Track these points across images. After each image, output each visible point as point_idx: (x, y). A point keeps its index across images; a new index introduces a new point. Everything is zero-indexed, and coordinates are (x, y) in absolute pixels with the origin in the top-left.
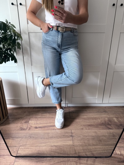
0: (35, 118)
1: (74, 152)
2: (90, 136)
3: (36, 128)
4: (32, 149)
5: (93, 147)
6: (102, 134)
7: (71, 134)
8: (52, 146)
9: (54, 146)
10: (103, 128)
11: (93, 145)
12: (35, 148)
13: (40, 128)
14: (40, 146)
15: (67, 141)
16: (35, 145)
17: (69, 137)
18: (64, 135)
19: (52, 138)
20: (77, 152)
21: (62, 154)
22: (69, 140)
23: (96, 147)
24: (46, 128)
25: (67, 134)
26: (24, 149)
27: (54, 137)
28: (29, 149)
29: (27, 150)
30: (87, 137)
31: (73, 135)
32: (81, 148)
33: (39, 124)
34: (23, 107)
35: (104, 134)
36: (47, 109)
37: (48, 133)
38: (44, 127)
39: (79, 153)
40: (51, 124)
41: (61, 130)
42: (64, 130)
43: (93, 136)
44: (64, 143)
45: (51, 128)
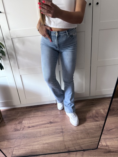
0: (28, 117)
1: (64, 148)
2: (79, 130)
3: (29, 127)
4: (26, 148)
5: (82, 141)
6: (90, 127)
7: (61, 130)
8: (44, 144)
9: (46, 143)
10: (90, 121)
11: (82, 139)
12: (28, 148)
13: (33, 128)
14: (33, 145)
15: (58, 138)
16: (29, 145)
17: (59, 133)
19: (44, 135)
20: (67, 147)
21: (53, 150)
22: (60, 136)
23: (84, 140)
24: (38, 127)
25: (58, 131)
26: (19, 149)
27: (46, 135)
30: (76, 131)
31: (64, 130)
32: (71, 143)
33: (32, 123)
34: (16, 108)
35: (92, 127)
36: (39, 108)
37: (40, 132)
38: (37, 126)
39: (69, 148)
40: (43, 122)
41: (52, 128)
42: (55, 127)
43: (82, 130)
44: (55, 140)
45: (43, 126)
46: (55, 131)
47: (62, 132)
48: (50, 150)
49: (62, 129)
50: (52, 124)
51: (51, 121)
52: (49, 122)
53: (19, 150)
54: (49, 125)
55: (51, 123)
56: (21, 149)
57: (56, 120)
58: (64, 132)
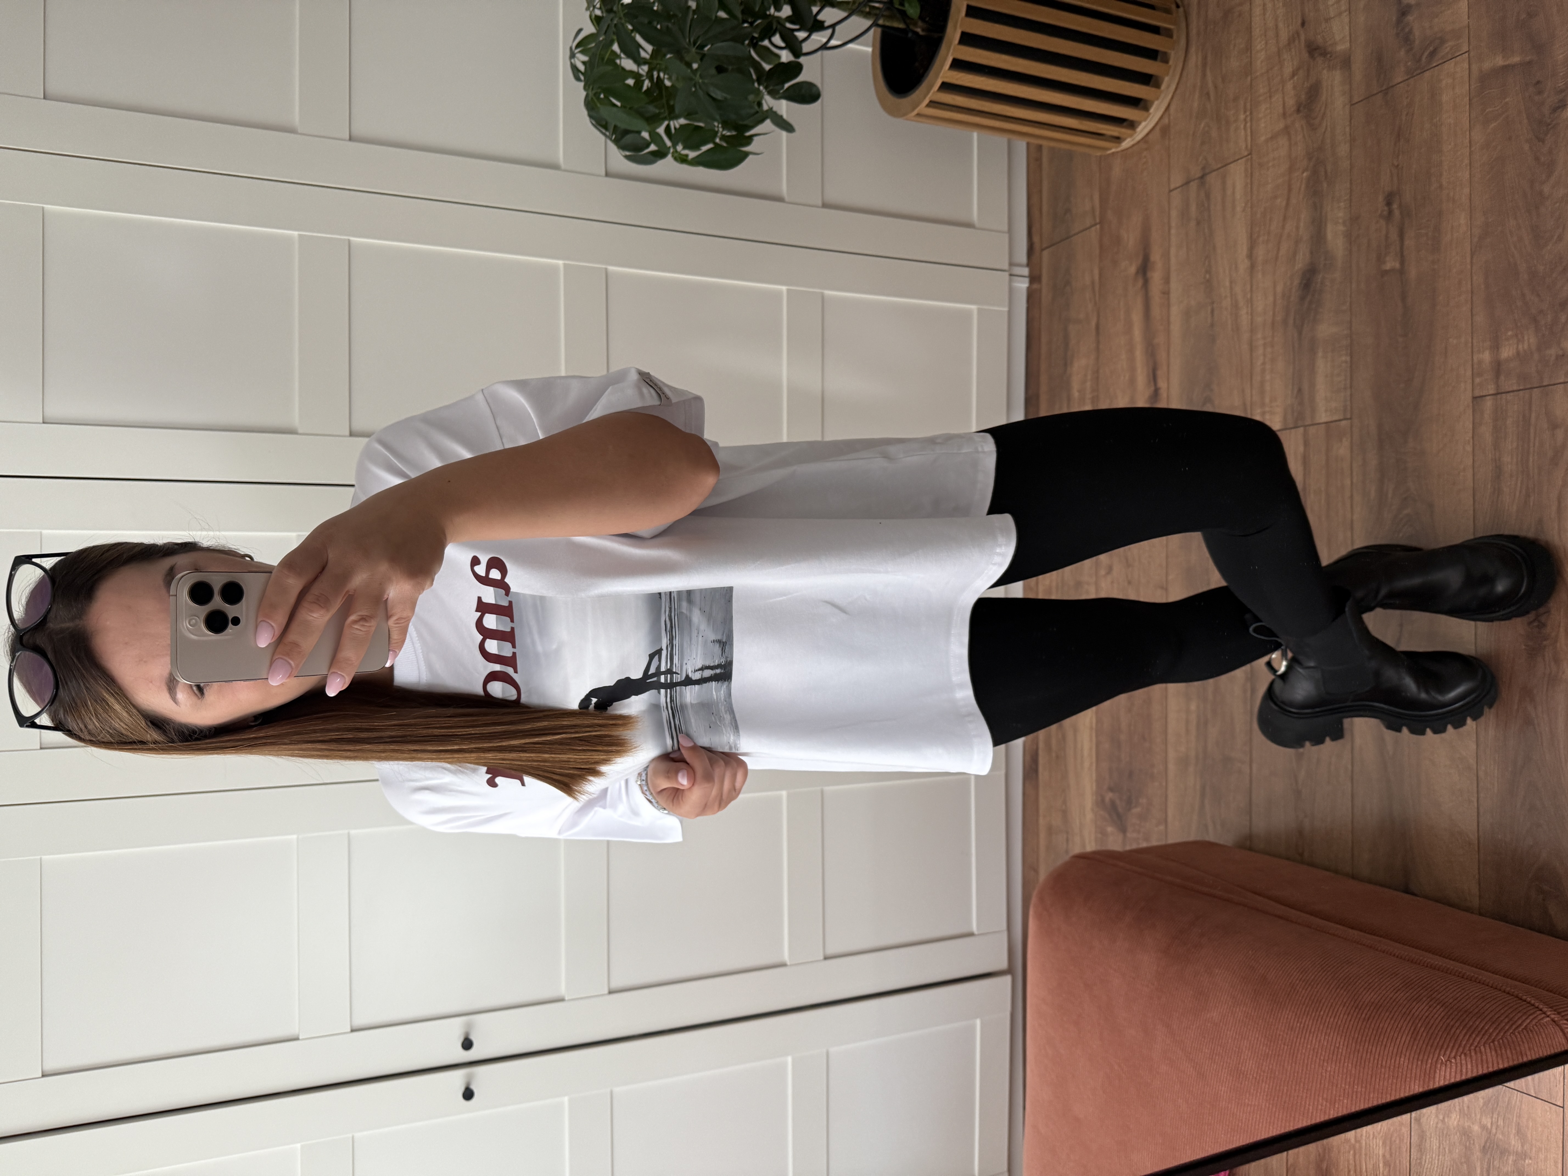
1: (1283, 141)
2: (1204, 75)
4: (1264, 363)
5: (1259, 45)
7: (1194, 185)
8: (1252, 267)
9: (1250, 256)
11: (1249, 48)
12: (1260, 351)
13: (1159, 373)
14: (1253, 331)
15: (1229, 192)
16: (1247, 355)
17: (1208, 196)
18: (1198, 223)
19: (1209, 285)
20: (1281, 125)
21: (1288, 199)
22: (1224, 183)
23: (1257, 32)
24: (1160, 339)
25: (1193, 208)
26: (1263, 405)
27: (1208, 271)
28: (1262, 383)
29: (1268, 388)
30: (1208, 94)
31: (1196, 172)
32: (1263, 107)
37: (1187, 314)
38: (1151, 351)
39: (1284, 115)
40: (1137, 318)
41: (1173, 251)
42: (1173, 231)
43: (1205, 58)
44: (1239, 209)
45: (1156, 311)
46: (1193, 224)
47: (1202, 177)
48: (1285, 218)
49: (1187, 183)
50: (1156, 256)
51: (1133, 269)
52: (1140, 283)
53: (1267, 400)
54: (1156, 277)
55: (1144, 269)
56: (1262, 392)
57: (1131, 238)
58: (1203, 168)
